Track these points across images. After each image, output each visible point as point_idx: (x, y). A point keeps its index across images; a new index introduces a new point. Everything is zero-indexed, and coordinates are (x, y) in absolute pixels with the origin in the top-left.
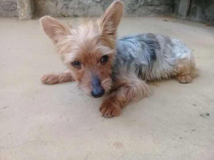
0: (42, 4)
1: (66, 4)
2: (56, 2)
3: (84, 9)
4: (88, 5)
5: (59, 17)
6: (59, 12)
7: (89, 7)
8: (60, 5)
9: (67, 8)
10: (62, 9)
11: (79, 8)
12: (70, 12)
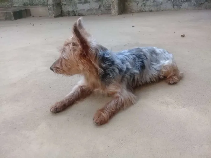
0: (129, 4)
1: (144, 3)
2: (137, 3)
3: (157, 5)
4: (160, 3)
5: (139, 12)
6: (139, 9)
7: (161, 4)
8: (140, 4)
9: (145, 6)
10: (141, 7)
11: (153, 5)
12: (147, 9)
